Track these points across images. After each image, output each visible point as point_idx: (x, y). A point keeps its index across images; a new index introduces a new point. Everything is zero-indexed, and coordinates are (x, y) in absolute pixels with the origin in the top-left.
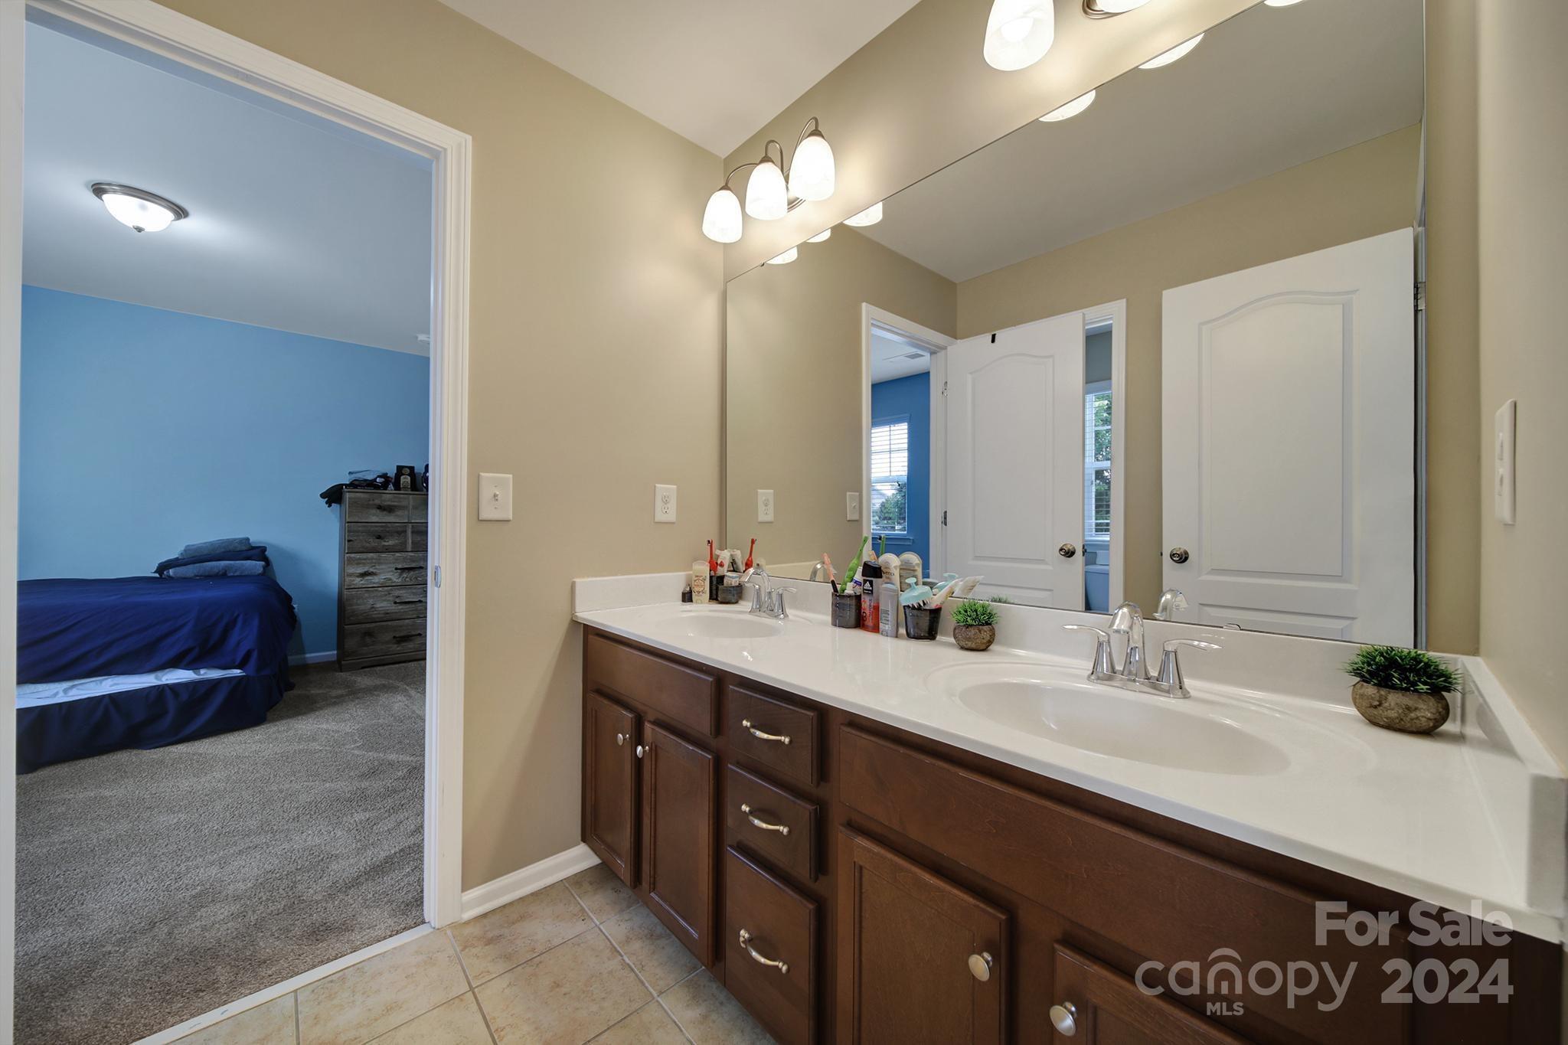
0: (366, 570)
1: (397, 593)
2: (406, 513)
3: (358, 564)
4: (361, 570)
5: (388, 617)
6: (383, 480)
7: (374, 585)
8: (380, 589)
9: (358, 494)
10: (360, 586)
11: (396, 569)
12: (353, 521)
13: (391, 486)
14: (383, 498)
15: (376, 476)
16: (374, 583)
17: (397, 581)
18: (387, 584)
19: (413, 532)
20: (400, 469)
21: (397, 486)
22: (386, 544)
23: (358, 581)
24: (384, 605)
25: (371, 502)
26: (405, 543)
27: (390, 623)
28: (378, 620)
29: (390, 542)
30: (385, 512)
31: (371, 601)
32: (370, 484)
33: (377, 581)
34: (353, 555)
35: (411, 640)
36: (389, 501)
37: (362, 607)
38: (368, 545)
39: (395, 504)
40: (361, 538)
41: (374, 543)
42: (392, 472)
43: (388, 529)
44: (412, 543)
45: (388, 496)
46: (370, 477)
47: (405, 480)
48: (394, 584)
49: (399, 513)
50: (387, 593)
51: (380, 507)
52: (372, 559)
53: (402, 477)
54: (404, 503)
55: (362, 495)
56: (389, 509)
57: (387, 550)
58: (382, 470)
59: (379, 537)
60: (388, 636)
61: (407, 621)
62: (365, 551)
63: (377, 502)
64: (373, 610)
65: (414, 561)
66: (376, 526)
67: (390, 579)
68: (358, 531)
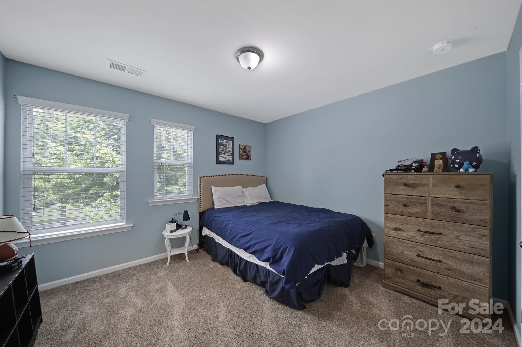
0: (397, 226)
1: (420, 248)
2: (427, 189)
3: (392, 221)
4: (394, 226)
5: (412, 263)
6: (417, 164)
7: (403, 238)
8: (407, 242)
9: (391, 176)
10: (394, 236)
11: (419, 230)
12: (389, 193)
13: (425, 169)
14: (408, 178)
15: (411, 163)
16: (403, 236)
17: (420, 239)
18: (412, 240)
19: (432, 204)
20: (434, 155)
21: (431, 168)
22: (411, 211)
23: (392, 233)
24: (410, 254)
25: (400, 181)
26: (426, 212)
27: (415, 269)
28: (405, 263)
29: (414, 210)
30: (410, 188)
31: (401, 248)
32: (408, 168)
33: (405, 235)
34: (389, 215)
35: (433, 289)
36: (412, 180)
37: (395, 251)
38: (398, 210)
39: (417, 182)
40: (394, 204)
41: (402, 209)
42: (427, 158)
43: (412, 200)
44: (432, 212)
45: (412, 176)
46: (408, 163)
47: (439, 163)
48: (417, 241)
49: (421, 189)
50: (412, 246)
51: (405, 185)
52: (401, 219)
53: (436, 161)
54: (425, 182)
55: (394, 176)
56: (413, 186)
57: (412, 215)
58: (419, 157)
59: (405, 206)
60: (415, 278)
61: (429, 272)
62: (396, 213)
63: (404, 181)
64: (402, 254)
65: (434, 227)
66: (403, 198)
67: (415, 237)
68: (391, 200)
